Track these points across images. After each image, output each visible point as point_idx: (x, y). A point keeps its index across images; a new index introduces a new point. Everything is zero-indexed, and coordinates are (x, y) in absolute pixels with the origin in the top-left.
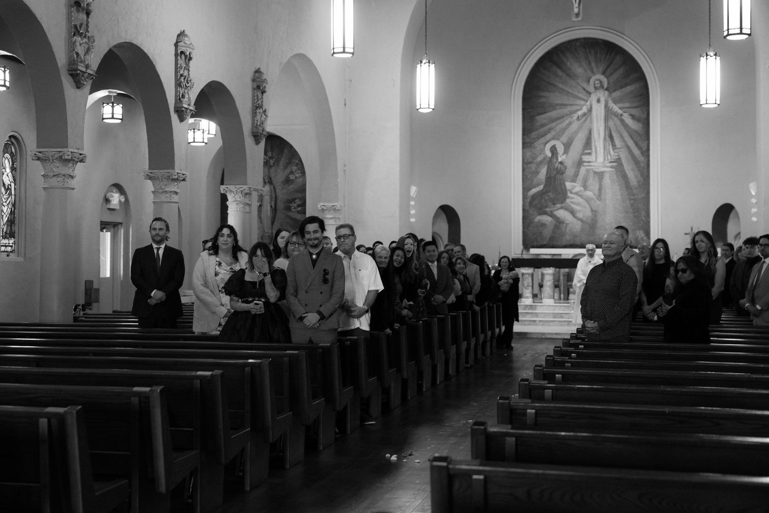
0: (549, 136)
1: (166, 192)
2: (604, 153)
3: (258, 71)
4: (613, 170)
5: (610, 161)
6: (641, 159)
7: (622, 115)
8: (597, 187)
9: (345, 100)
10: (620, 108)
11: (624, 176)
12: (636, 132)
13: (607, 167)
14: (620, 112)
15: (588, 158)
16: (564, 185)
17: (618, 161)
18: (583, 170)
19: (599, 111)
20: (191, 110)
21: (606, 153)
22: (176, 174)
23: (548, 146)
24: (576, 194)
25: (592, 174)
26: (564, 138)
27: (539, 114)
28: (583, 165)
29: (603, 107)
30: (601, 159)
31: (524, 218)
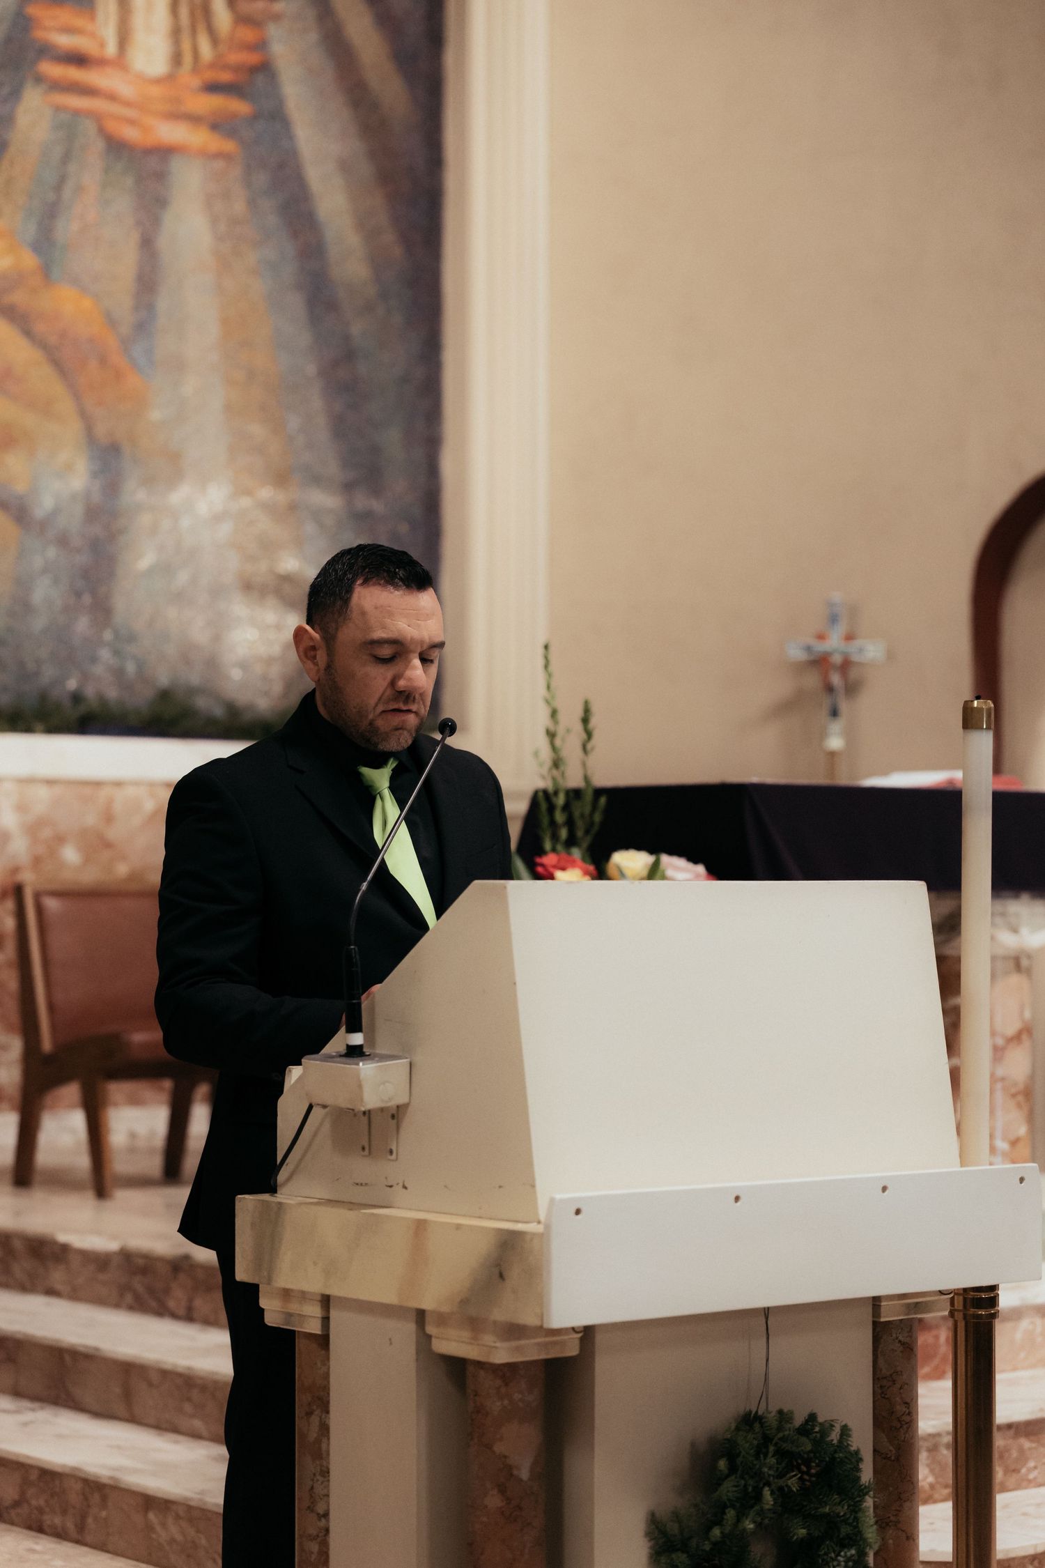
2: (173, 9)
4: (229, 146)
5: (210, 75)
13: (194, 119)
15: (69, 30)
17: (258, 83)
18: (35, 117)
21: (184, 12)
28: (39, 79)
30: (150, 51)
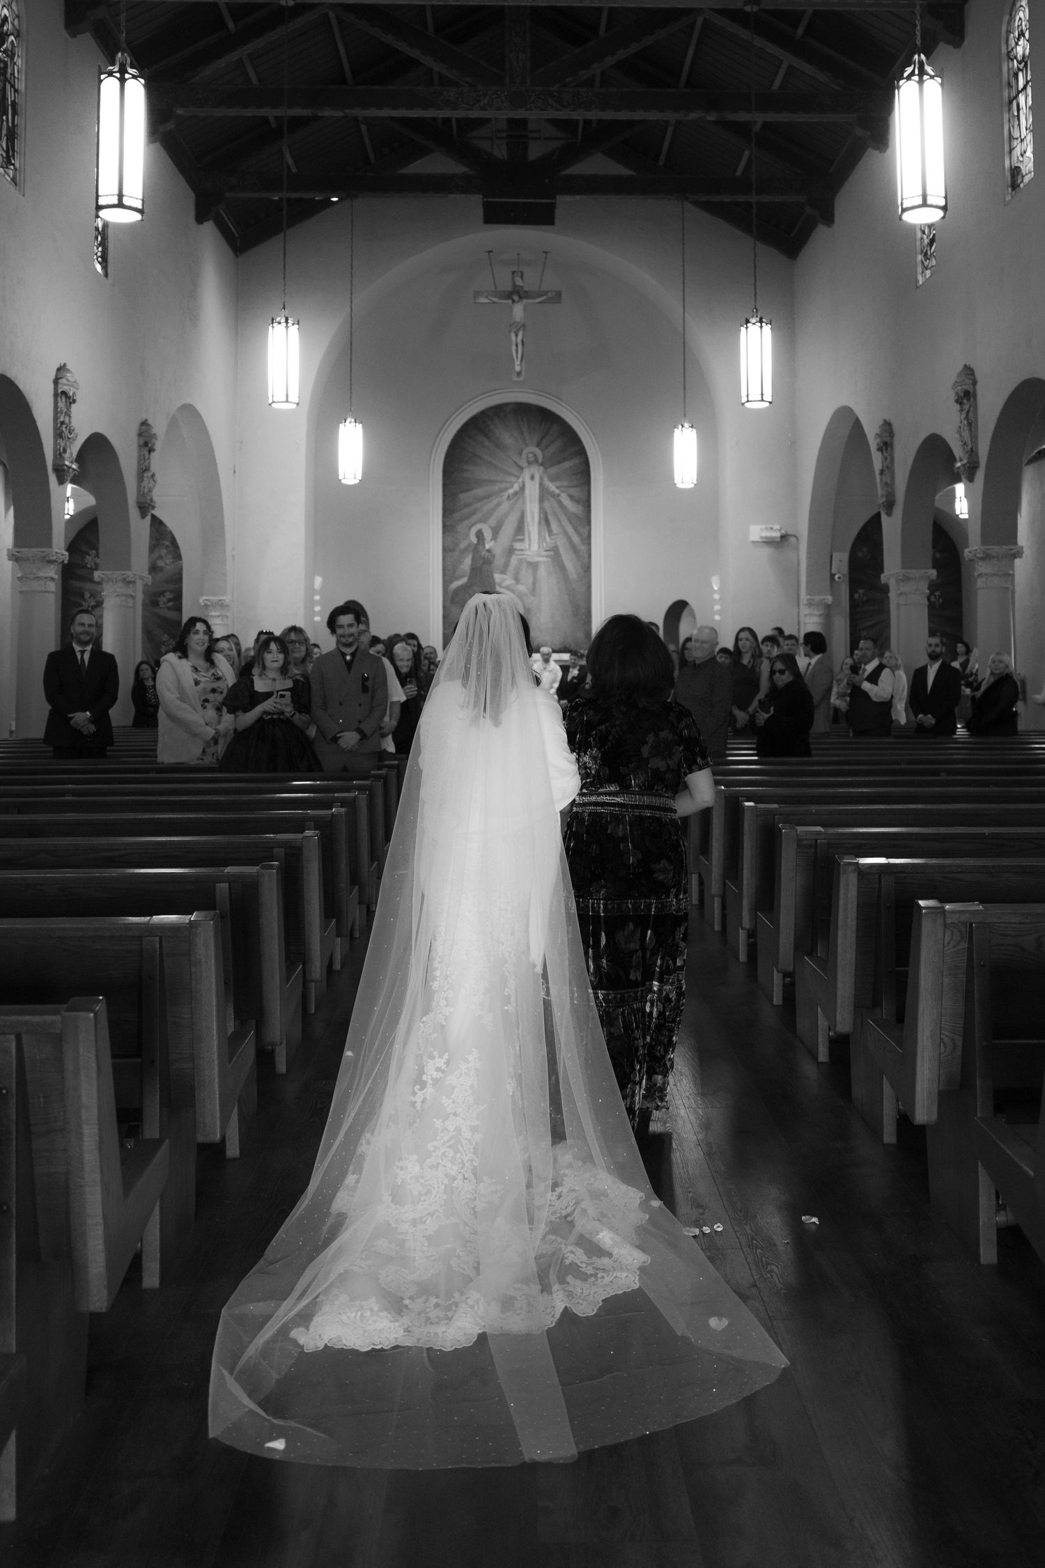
0: (475, 518)
1: (39, 578)
2: (539, 539)
3: (144, 423)
5: (546, 549)
6: (583, 548)
7: (559, 495)
8: (531, 580)
9: (234, 467)
10: (558, 488)
11: (562, 567)
12: (576, 515)
14: (557, 491)
16: (492, 577)
17: (555, 549)
18: (514, 560)
19: (532, 490)
20: (74, 470)
21: (541, 540)
22: (54, 554)
23: (474, 530)
24: (507, 588)
25: (524, 565)
26: (493, 521)
27: (462, 492)
29: (538, 485)
30: (535, 547)
31: (445, 617)
